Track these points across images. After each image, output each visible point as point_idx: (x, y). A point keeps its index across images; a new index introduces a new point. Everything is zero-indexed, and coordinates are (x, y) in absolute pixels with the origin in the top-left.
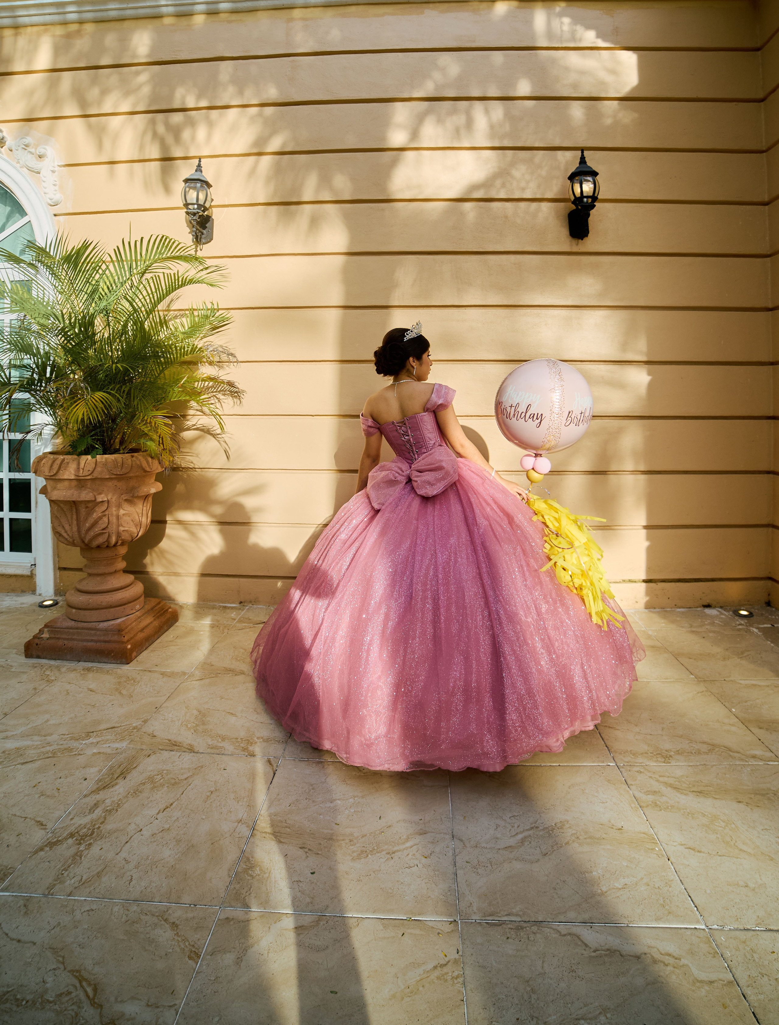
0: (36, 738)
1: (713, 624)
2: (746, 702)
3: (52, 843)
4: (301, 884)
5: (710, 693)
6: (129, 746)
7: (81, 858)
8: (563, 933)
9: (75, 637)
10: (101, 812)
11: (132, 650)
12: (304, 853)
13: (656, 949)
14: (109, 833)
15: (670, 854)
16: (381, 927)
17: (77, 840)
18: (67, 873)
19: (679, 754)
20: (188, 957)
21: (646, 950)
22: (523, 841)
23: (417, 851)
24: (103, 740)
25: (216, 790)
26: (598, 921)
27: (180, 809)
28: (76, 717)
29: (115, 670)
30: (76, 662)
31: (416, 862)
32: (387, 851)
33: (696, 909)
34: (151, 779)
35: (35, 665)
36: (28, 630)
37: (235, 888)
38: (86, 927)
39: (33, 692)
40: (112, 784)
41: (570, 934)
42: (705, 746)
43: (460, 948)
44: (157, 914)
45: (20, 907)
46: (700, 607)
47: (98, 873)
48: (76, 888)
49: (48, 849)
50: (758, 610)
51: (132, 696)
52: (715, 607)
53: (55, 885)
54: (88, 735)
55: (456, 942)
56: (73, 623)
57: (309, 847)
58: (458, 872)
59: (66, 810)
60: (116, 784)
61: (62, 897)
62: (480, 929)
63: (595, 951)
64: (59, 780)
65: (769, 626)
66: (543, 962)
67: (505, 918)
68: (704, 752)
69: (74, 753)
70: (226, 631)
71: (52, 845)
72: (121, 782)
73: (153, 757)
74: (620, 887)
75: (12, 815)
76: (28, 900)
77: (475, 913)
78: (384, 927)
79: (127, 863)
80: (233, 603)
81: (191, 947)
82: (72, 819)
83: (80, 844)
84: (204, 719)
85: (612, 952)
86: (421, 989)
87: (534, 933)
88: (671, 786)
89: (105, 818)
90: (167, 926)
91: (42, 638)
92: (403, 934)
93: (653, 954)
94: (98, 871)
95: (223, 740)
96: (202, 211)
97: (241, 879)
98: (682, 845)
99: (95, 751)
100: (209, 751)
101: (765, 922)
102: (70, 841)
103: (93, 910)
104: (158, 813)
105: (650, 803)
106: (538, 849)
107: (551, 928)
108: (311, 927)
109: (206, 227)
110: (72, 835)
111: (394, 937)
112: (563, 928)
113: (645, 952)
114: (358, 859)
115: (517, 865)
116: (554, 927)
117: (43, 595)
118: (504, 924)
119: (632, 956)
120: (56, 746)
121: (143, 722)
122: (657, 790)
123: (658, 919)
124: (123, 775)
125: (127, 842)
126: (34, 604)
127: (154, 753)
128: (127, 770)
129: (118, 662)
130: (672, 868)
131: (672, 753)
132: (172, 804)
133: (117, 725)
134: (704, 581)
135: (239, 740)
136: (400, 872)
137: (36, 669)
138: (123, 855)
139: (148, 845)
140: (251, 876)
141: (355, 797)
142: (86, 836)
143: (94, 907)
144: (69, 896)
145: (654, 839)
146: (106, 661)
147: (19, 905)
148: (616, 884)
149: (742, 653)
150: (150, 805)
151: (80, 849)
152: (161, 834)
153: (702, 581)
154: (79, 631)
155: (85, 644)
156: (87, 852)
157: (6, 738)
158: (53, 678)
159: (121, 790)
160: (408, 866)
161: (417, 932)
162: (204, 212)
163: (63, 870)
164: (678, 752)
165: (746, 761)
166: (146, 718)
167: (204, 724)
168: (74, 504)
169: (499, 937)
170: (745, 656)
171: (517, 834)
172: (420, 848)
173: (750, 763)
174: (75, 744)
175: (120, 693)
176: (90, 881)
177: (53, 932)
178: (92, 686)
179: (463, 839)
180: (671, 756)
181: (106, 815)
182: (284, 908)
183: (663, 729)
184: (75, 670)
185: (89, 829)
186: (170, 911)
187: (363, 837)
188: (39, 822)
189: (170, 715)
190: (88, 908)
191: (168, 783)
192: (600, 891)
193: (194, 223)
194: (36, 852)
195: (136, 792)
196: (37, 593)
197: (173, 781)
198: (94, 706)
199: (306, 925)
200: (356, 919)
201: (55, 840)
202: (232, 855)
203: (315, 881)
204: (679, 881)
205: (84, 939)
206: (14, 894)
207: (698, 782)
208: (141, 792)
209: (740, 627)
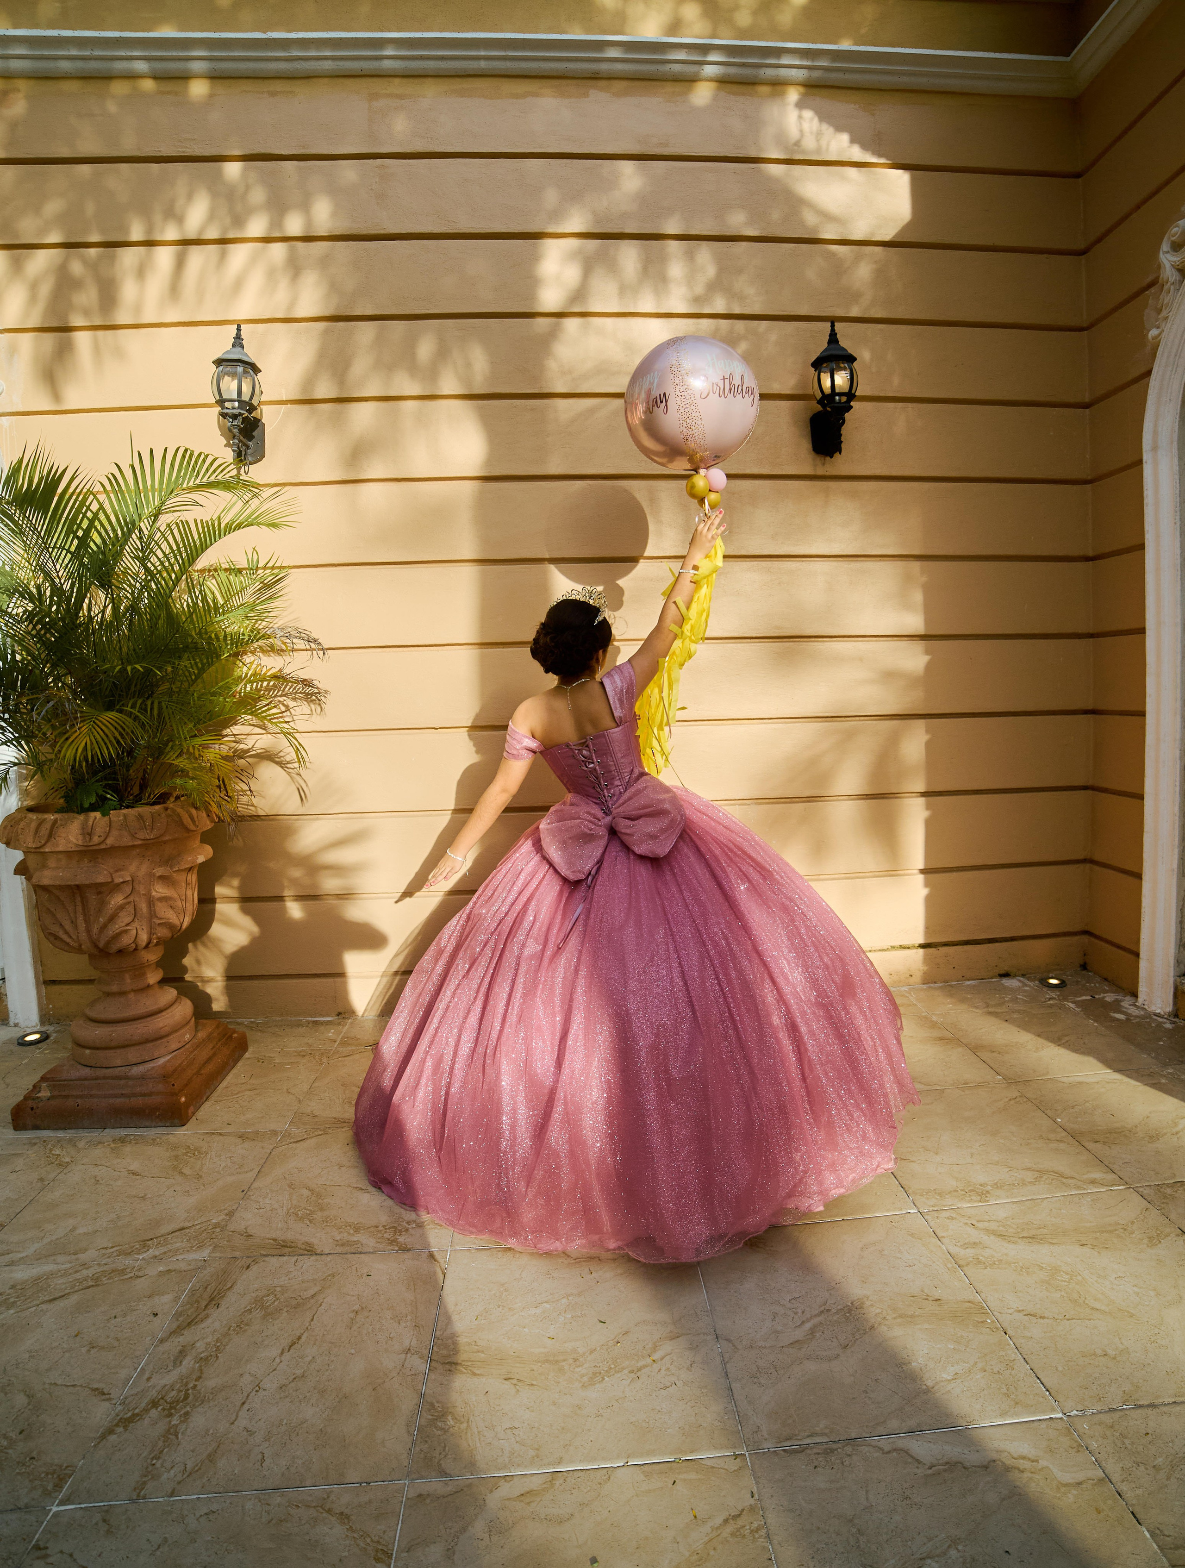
0: (61, 1258)
1: (1015, 1000)
2: (1073, 1107)
3: (126, 1419)
4: (516, 1432)
5: (1025, 1100)
6: (213, 1255)
7: (177, 1436)
8: (886, 1449)
9: (94, 1092)
10: (192, 1362)
11: (187, 1105)
12: (512, 1386)
13: (1006, 1454)
14: (212, 1393)
15: (1005, 1325)
16: (642, 1477)
17: (164, 1409)
18: (160, 1462)
19: (997, 1188)
20: (375, 1558)
21: (995, 1456)
22: (812, 1331)
23: (672, 1364)
24: (170, 1251)
25: (362, 1308)
26: (928, 1428)
27: (315, 1344)
28: (118, 1218)
29: (164, 1138)
30: (100, 1130)
31: (673, 1379)
32: (630, 1369)
33: (1048, 1393)
34: (259, 1303)
35: (33, 1141)
36: (8, 1085)
37: (421, 1450)
38: (209, 1538)
39: (39, 1184)
40: (200, 1316)
41: (895, 1450)
42: (1029, 1174)
43: (755, 1490)
44: (314, 1504)
45: (97, 1524)
46: (995, 977)
47: (209, 1455)
48: (179, 1483)
49: (121, 1429)
50: (1071, 976)
51: (201, 1177)
52: (1015, 976)
53: (145, 1483)
54: (145, 1244)
55: (749, 1482)
56: (87, 1070)
57: (518, 1377)
58: (734, 1385)
59: (136, 1366)
60: (207, 1317)
61: (161, 1500)
62: (776, 1460)
63: (930, 1468)
64: (113, 1321)
65: (1089, 998)
66: (867, 1492)
67: (808, 1441)
68: (1029, 1183)
69: (127, 1277)
70: (325, 1060)
71: (126, 1422)
72: (215, 1313)
73: (254, 1268)
74: (949, 1378)
75: (51, 1384)
76: (107, 1511)
77: (766, 1439)
78: (646, 1476)
79: (250, 1435)
80: (328, 1015)
81: (375, 1545)
82: (149, 1379)
83: (170, 1415)
84: (320, 1201)
85: (952, 1465)
86: (712, 1553)
87: (849, 1455)
88: (994, 1233)
89: (201, 1371)
90: (333, 1519)
91: (38, 1098)
92: (675, 1482)
93: (1004, 1460)
94: (208, 1452)
95: (357, 1230)
96: (247, 411)
97: (428, 1436)
98: (1019, 1311)
99: (161, 1269)
100: (339, 1249)
101: (1133, 1398)
102: (154, 1413)
103: (214, 1512)
104: (282, 1353)
105: (971, 1259)
106: (835, 1340)
107: (870, 1445)
108: (543, 1490)
109: (253, 437)
110: (154, 1404)
111: (662, 1488)
112: (884, 1443)
113: (994, 1458)
114: (591, 1385)
115: (812, 1367)
116: (873, 1443)
117: (22, 1025)
118: (807, 1448)
119: (979, 1467)
120: (96, 1267)
121: (227, 1215)
122: (977, 1241)
123: (1003, 1414)
124: (214, 1301)
125: (243, 1403)
126: (9, 1042)
127: (255, 1261)
128: (219, 1293)
129: (168, 1124)
130: (1012, 1343)
131: (989, 1188)
132: (299, 1338)
133: (187, 1224)
134: (1001, 942)
135: (381, 1228)
136: (654, 1395)
137: (36, 1147)
138: (242, 1422)
139: (277, 1403)
140: (442, 1429)
141: (568, 1296)
142: (178, 1402)
143: (214, 1507)
144: (171, 1497)
145: (983, 1308)
146: (147, 1124)
147: (94, 1522)
148: (944, 1375)
149: (1059, 1039)
150: (266, 1343)
151: (173, 1423)
152: (293, 1385)
153: (997, 942)
154: (99, 1081)
155: (111, 1101)
156: (184, 1426)
157: (12, 1263)
158: (67, 1160)
159: (217, 1325)
160: (662, 1386)
161: (693, 1476)
162: (250, 413)
163: (152, 1459)
164: (997, 1186)
165: (1084, 1189)
166: (230, 1208)
167: (322, 1210)
168: (77, 890)
169: (804, 1467)
170: (1063, 1044)
171: (803, 1322)
172: (674, 1358)
173: (1089, 1191)
174: (128, 1261)
175: (181, 1173)
176: (200, 1469)
177: (158, 1553)
178: (135, 1166)
179: (732, 1339)
180: (988, 1192)
181: (201, 1366)
182: (499, 1469)
183: (972, 1155)
184: (100, 1143)
185: (180, 1391)
186: (333, 1497)
187: (592, 1352)
188: (97, 1389)
189: (267, 1201)
190: (206, 1511)
191: (287, 1306)
192: (924, 1387)
193: (236, 431)
194: (103, 1437)
195: (241, 1326)
196: (12, 1024)
197: (294, 1302)
198: (143, 1198)
199: (535, 1489)
200: (605, 1470)
201: (130, 1414)
202: (407, 1402)
203: (536, 1425)
204: (1022, 1360)
205: (209, 1556)
206: (83, 1506)
207: (1027, 1224)
208: (247, 1325)
209: (1052, 1002)
